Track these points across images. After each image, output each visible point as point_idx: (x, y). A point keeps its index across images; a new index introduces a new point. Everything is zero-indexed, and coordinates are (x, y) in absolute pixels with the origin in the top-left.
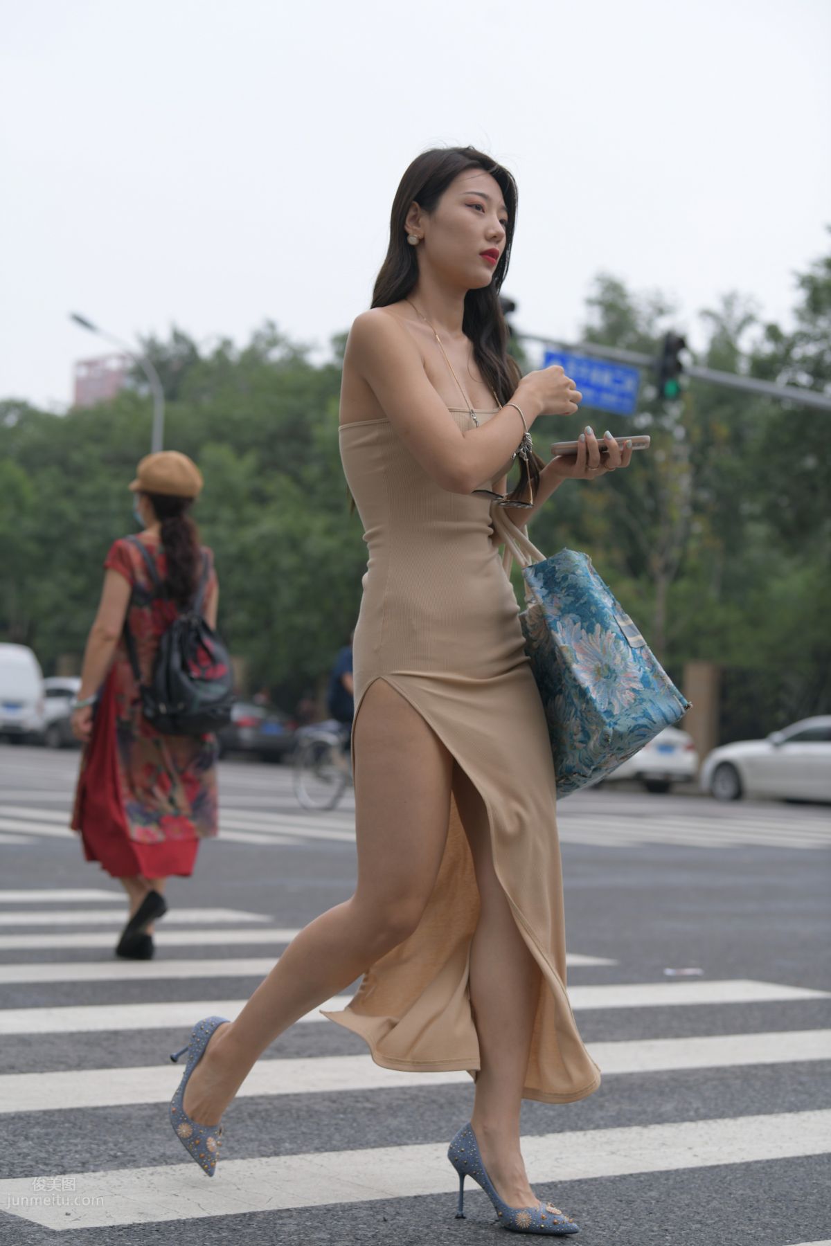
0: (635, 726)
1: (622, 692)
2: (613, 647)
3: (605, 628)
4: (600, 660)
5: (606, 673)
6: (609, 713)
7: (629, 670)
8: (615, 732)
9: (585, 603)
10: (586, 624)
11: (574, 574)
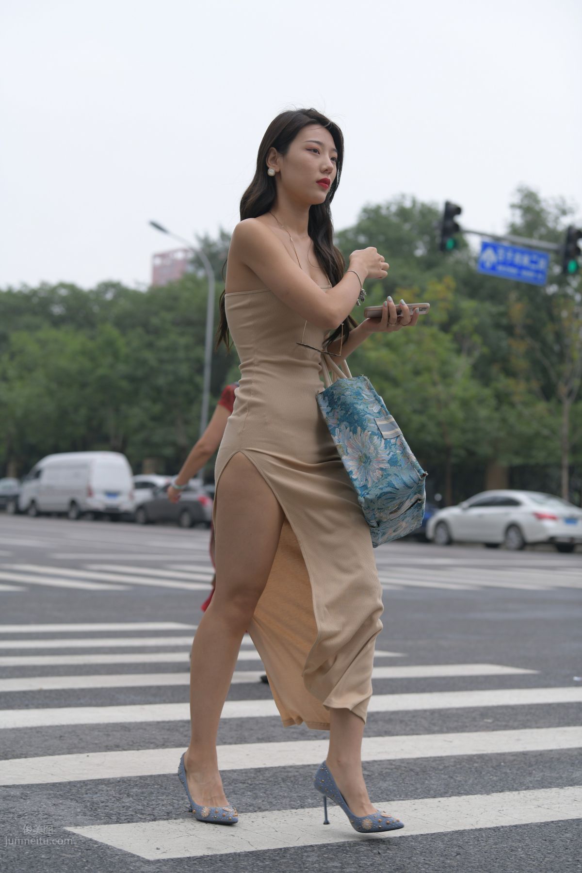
0: (381, 494)
1: (374, 472)
2: (369, 441)
3: (364, 429)
4: (361, 452)
5: (364, 459)
6: (365, 487)
7: (379, 456)
8: (366, 499)
9: (351, 413)
10: (352, 428)
11: (344, 395)
